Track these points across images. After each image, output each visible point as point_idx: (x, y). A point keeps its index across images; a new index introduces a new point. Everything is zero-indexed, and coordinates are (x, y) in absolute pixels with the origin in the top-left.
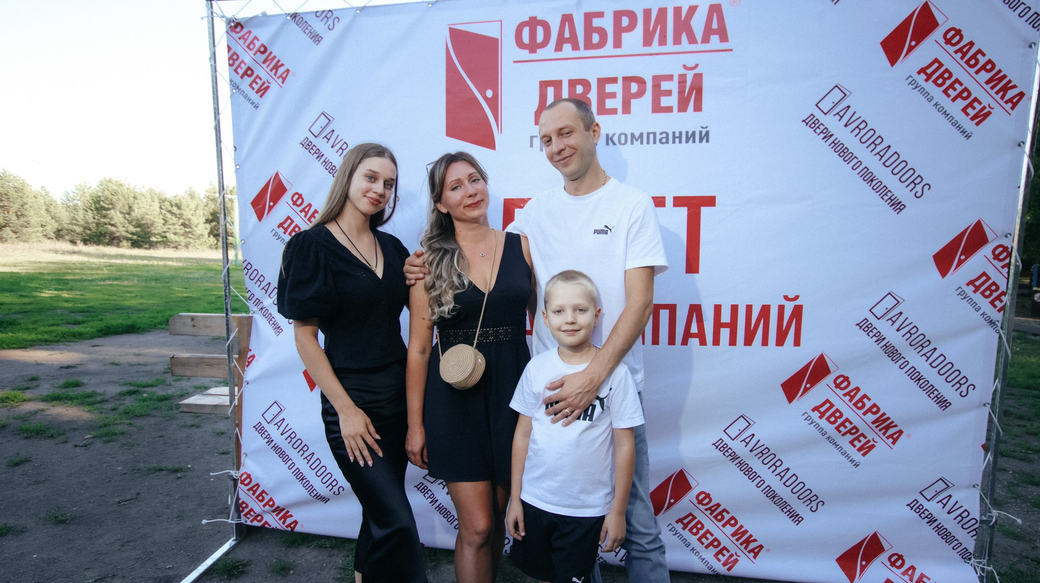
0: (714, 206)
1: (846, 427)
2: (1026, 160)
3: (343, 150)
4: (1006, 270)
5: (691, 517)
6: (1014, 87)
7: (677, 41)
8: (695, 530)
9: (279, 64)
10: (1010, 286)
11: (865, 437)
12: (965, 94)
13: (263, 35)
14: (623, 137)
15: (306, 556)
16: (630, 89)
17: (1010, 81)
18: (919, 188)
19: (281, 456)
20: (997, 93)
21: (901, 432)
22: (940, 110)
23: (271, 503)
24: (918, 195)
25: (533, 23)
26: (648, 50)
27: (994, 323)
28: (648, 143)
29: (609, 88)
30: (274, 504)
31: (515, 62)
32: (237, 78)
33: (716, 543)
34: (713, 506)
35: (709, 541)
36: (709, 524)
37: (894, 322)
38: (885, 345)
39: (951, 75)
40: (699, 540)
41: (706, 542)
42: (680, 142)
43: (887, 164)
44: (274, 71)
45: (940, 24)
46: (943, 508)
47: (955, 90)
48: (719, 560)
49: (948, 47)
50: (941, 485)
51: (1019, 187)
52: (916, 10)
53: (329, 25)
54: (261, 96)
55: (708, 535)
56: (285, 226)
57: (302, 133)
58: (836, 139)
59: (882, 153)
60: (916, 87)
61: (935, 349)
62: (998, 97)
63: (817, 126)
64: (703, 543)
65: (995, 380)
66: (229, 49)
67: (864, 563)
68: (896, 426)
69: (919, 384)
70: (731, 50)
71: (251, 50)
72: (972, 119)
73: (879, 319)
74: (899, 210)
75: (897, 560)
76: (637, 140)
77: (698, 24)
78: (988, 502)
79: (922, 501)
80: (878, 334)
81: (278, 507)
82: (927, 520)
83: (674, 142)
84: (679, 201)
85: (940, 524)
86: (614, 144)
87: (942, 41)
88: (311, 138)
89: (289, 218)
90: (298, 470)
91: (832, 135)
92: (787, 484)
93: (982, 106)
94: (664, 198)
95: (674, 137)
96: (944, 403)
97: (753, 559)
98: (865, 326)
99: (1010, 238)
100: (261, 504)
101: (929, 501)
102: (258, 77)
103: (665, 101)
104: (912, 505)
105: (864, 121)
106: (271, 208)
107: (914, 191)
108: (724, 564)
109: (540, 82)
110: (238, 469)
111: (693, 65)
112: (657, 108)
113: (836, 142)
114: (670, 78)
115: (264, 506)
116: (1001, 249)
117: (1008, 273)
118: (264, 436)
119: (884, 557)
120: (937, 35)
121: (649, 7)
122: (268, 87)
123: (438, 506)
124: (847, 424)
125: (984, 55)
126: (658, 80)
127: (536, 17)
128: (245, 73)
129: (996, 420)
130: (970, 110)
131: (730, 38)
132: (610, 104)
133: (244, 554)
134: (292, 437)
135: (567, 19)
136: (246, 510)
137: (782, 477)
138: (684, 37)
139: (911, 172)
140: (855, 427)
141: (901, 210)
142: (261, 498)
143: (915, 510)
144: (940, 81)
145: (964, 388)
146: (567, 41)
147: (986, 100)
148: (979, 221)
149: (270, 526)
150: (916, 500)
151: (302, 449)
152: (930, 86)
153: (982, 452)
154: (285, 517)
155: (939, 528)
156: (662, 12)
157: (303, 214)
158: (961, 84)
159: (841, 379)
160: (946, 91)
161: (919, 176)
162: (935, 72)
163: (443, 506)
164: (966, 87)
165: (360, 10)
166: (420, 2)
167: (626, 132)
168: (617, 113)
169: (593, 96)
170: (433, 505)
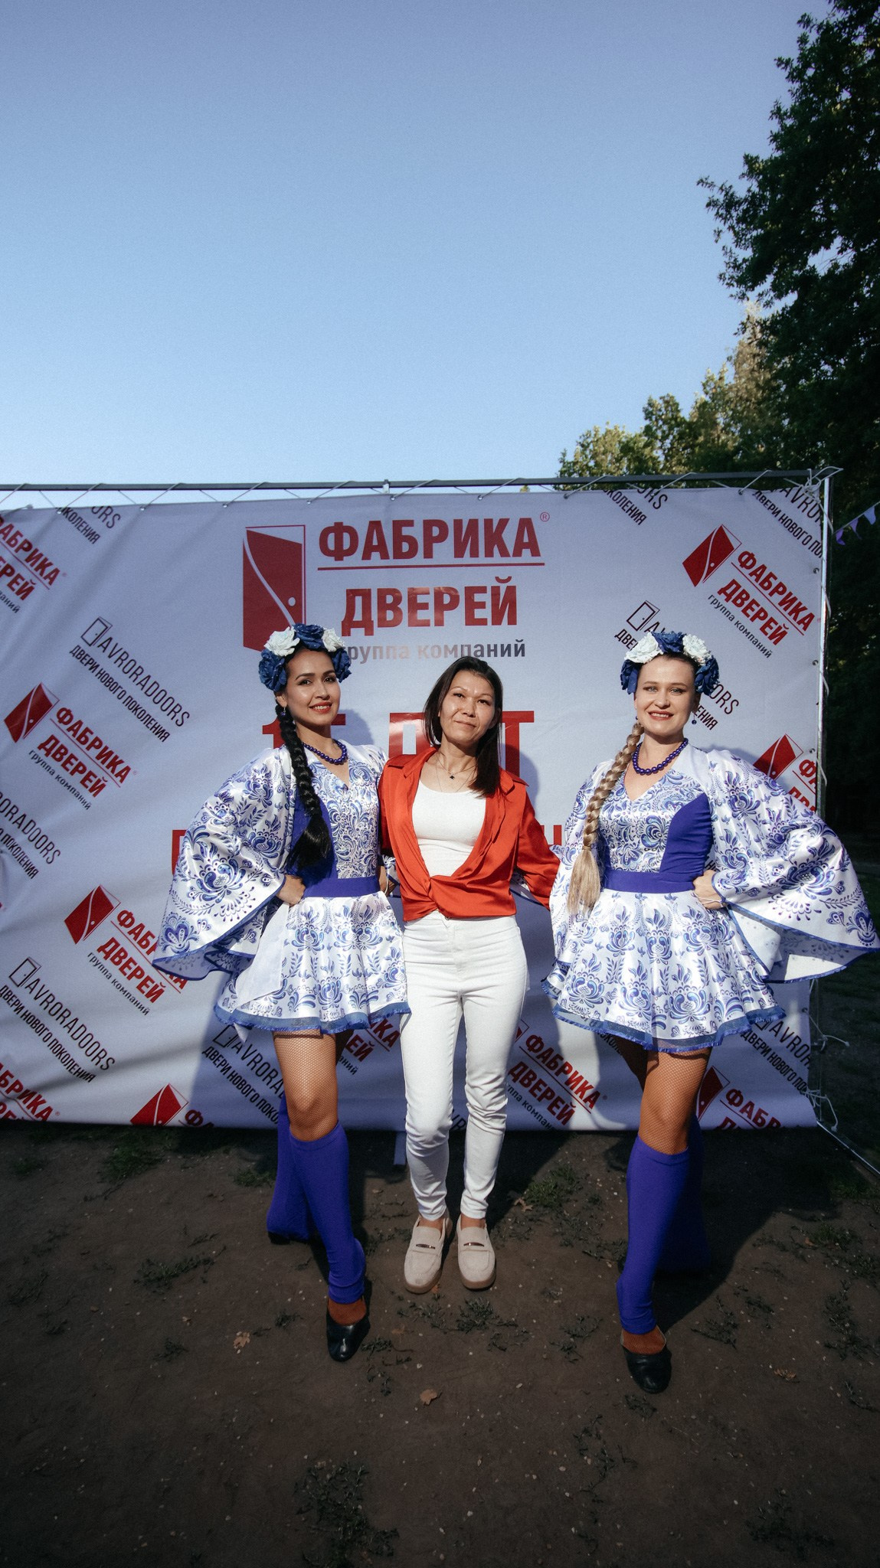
0: (533, 721)
2: (821, 678)
3: (123, 660)
4: (814, 785)
5: (522, 1067)
6: (804, 609)
7: (489, 553)
8: (526, 1082)
9: (48, 562)
10: (819, 801)
12: (762, 615)
13: (28, 531)
14: (436, 649)
15: (63, 1151)
16: (442, 601)
17: (800, 604)
18: (728, 704)
19: (34, 1026)
20: (790, 614)
22: (741, 629)
23: (17, 1087)
24: (728, 711)
25: (339, 529)
26: (459, 561)
29: (421, 599)
30: (21, 1087)
31: (319, 569)
33: (549, 1094)
34: (546, 1052)
35: (542, 1092)
36: (542, 1074)
39: (748, 597)
40: (532, 1091)
41: (539, 1094)
42: (496, 655)
44: (40, 570)
45: (735, 547)
46: (776, 1036)
47: (753, 610)
48: (554, 1113)
49: (744, 570)
51: (818, 704)
52: (713, 532)
53: (108, 523)
54: (23, 598)
55: (541, 1086)
56: (48, 747)
57: (75, 641)
60: (718, 607)
62: (791, 618)
63: (629, 641)
64: (535, 1095)
70: (543, 564)
71: (13, 546)
72: (771, 638)
74: (711, 726)
75: (734, 1098)
76: (451, 653)
77: (509, 537)
78: (816, 1026)
79: (755, 1030)
81: (27, 1091)
82: (761, 1050)
85: (774, 1053)
86: (427, 657)
87: (738, 564)
88: (84, 646)
89: (52, 737)
90: (55, 1042)
93: (778, 626)
95: (491, 650)
97: (588, 1110)
99: (815, 753)
100: (5, 1089)
101: (762, 1029)
102: (19, 576)
103: (479, 614)
106: (30, 727)
107: (724, 707)
108: (559, 1117)
109: (347, 590)
111: (506, 578)
112: (471, 620)
114: (483, 590)
115: (8, 1091)
116: (807, 765)
117: (816, 788)
118: (11, 1002)
119: (722, 1095)
120: (733, 557)
121: (459, 518)
122: (31, 589)
123: (231, 1075)
125: (775, 578)
126: (470, 591)
127: (341, 523)
128: (4, 572)
130: (767, 630)
131: (541, 553)
132: (421, 615)
134: (50, 1002)
135: (375, 526)
138: (496, 550)
141: (713, 726)
143: (749, 1041)
144: (739, 601)
146: (375, 549)
147: (781, 620)
148: (785, 738)
149: (14, 1116)
151: (62, 1015)
152: (730, 606)
154: (35, 1104)
155: (773, 1058)
157: (72, 732)
158: (758, 605)
160: (744, 611)
161: (727, 692)
162: (733, 593)
163: (237, 1074)
164: (762, 608)
165: (145, 508)
166: (213, 503)
167: (439, 645)
168: (429, 625)
169: (404, 606)
170: (224, 1074)
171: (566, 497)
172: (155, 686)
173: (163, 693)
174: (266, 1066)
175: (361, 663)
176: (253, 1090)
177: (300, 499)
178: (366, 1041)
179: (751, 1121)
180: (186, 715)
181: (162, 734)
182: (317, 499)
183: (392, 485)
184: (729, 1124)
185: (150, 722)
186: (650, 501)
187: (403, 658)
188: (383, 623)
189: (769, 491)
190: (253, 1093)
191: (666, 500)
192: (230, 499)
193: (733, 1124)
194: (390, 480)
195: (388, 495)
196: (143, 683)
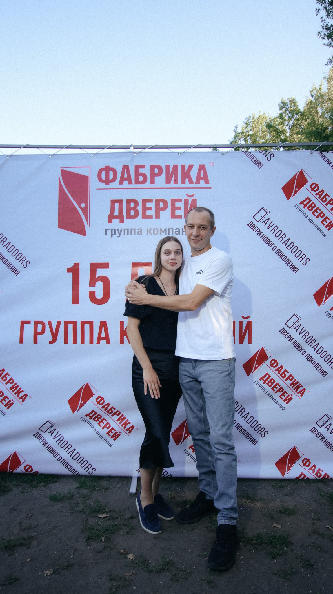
1: (277, 388)
7: (183, 182)
11: (287, 393)
12: (322, 215)
14: (156, 231)
16: (159, 206)
18: (304, 260)
21: (304, 390)
22: (311, 222)
24: (304, 263)
25: (107, 169)
26: (168, 186)
29: (148, 205)
31: (97, 189)
37: (297, 330)
38: (294, 342)
39: (315, 206)
43: (289, 248)
45: (308, 181)
46: (327, 431)
47: (317, 212)
49: (313, 192)
52: (297, 173)
58: (264, 234)
59: (286, 242)
60: (299, 211)
61: (318, 344)
63: (254, 227)
67: (290, 465)
68: (302, 386)
69: (312, 363)
70: (211, 188)
72: (326, 227)
73: (290, 328)
74: (296, 271)
75: (306, 462)
76: (163, 232)
77: (194, 174)
79: (317, 428)
80: (290, 336)
82: (320, 438)
85: (327, 440)
86: (151, 234)
87: (310, 189)
91: (262, 232)
92: (248, 422)
93: (330, 221)
96: (324, 373)
98: (283, 332)
101: (320, 427)
103: (178, 213)
104: (312, 430)
105: (276, 226)
107: (302, 262)
109: (111, 200)
111: (192, 195)
112: (173, 216)
113: (264, 236)
114: (180, 201)
119: (299, 461)
120: (307, 186)
121: (168, 164)
123: (48, 447)
124: (278, 386)
125: (329, 197)
126: (174, 201)
127: (109, 166)
130: (325, 223)
131: (209, 182)
132: (149, 213)
135: (126, 168)
137: (245, 418)
138: (187, 180)
139: (300, 252)
140: (281, 388)
141: (297, 271)
143: (314, 433)
144: (310, 208)
145: (332, 365)
146: (126, 179)
147: (331, 218)
150: (314, 427)
152: (306, 210)
155: (326, 442)
156: (175, 167)
158: (320, 210)
159: (274, 361)
160: (313, 213)
161: (304, 254)
162: (307, 203)
163: (50, 446)
164: (322, 212)
165: (9, 157)
166: (44, 155)
167: (157, 228)
168: (152, 218)
169: (140, 208)
170: (44, 446)
171: (222, 155)
172: (13, 247)
173: (17, 251)
174: (66, 443)
175: (118, 237)
176: (59, 454)
177: (88, 154)
178: (117, 430)
179: (314, 475)
180: (28, 262)
181: (16, 271)
182: (97, 154)
183: (135, 147)
184: (303, 476)
185: (10, 266)
186: (265, 157)
187: (139, 234)
188: (129, 217)
189: (326, 152)
190: (59, 456)
191: (273, 156)
192: (53, 153)
193: (305, 476)
194: (134, 145)
195: (133, 152)
196: (7, 246)
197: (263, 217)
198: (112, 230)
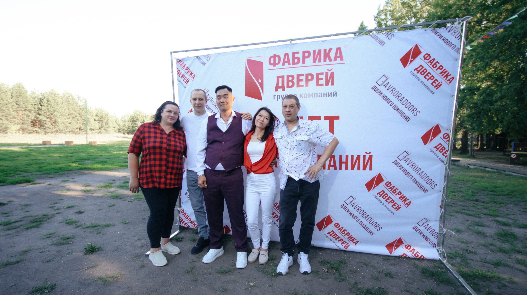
0: (339, 119)
2: (455, 102)
3: (212, 101)
5: (333, 232)
6: (450, 75)
7: (325, 61)
8: (334, 237)
9: (192, 73)
11: (397, 204)
12: (432, 78)
13: (187, 64)
14: (306, 95)
16: (308, 78)
17: (449, 73)
18: (415, 112)
20: (444, 77)
21: (410, 202)
22: (423, 84)
23: (190, 220)
25: (275, 56)
26: (314, 64)
27: (444, 162)
28: (315, 97)
29: (301, 78)
31: (268, 70)
32: (180, 78)
33: (341, 240)
34: (341, 228)
35: (339, 239)
37: (406, 161)
38: (403, 170)
39: (427, 71)
42: (326, 96)
43: (403, 104)
44: (191, 75)
45: (422, 52)
46: (425, 228)
47: (428, 76)
48: (343, 246)
49: (425, 61)
50: (425, 221)
51: (453, 112)
52: (413, 47)
53: (208, 60)
54: (187, 84)
58: (384, 94)
59: (401, 100)
60: (414, 76)
61: (423, 172)
62: (444, 79)
63: (377, 90)
64: (337, 240)
65: (444, 183)
66: (177, 69)
67: (396, 247)
68: (409, 199)
69: (417, 184)
70: (344, 63)
71: (184, 69)
72: (435, 87)
73: (401, 160)
75: (408, 247)
76: (311, 96)
77: (332, 55)
78: (442, 227)
79: (418, 226)
80: (401, 166)
81: (192, 221)
82: (419, 233)
83: (324, 96)
84: (326, 118)
85: (424, 234)
87: (423, 59)
91: (382, 93)
92: (368, 220)
93: (439, 82)
94: (321, 117)
95: (324, 95)
96: (425, 191)
97: (355, 245)
98: (396, 163)
99: (450, 130)
100: (187, 220)
101: (420, 226)
102: (186, 77)
103: (321, 82)
104: (414, 228)
105: (394, 88)
107: (414, 114)
109: (277, 77)
110: (180, 208)
111: (331, 69)
112: (318, 84)
113: (384, 96)
114: (322, 74)
115: (188, 220)
116: (446, 135)
117: (449, 143)
119: (403, 245)
120: (421, 56)
121: (315, 49)
122: (189, 81)
124: (390, 199)
125: (439, 63)
126: (318, 74)
127: (276, 54)
128: (182, 77)
129: (445, 197)
130: (434, 84)
131: (344, 60)
132: (301, 83)
133: (182, 235)
135: (287, 54)
136: (182, 221)
137: (366, 218)
138: (327, 59)
139: (412, 106)
140: (393, 200)
141: (408, 121)
142: (187, 218)
143: (415, 230)
145: (433, 186)
146: (286, 62)
148: (438, 124)
149: (190, 227)
150: (416, 226)
152: (419, 75)
153: (440, 208)
155: (424, 236)
156: (320, 51)
159: (388, 183)
160: (425, 77)
161: (415, 108)
162: (420, 70)
164: (432, 75)
165: (218, 54)
166: (238, 51)
167: (306, 93)
168: (303, 87)
169: (295, 81)
171: (354, 39)
177: (263, 48)
182: (268, 47)
183: (293, 41)
184: (405, 255)
186: (387, 37)
188: (288, 87)
189: (438, 28)
191: (393, 36)
192: (242, 49)
193: (407, 255)
194: (292, 39)
195: (291, 44)
197: (383, 82)
198: (277, 96)
